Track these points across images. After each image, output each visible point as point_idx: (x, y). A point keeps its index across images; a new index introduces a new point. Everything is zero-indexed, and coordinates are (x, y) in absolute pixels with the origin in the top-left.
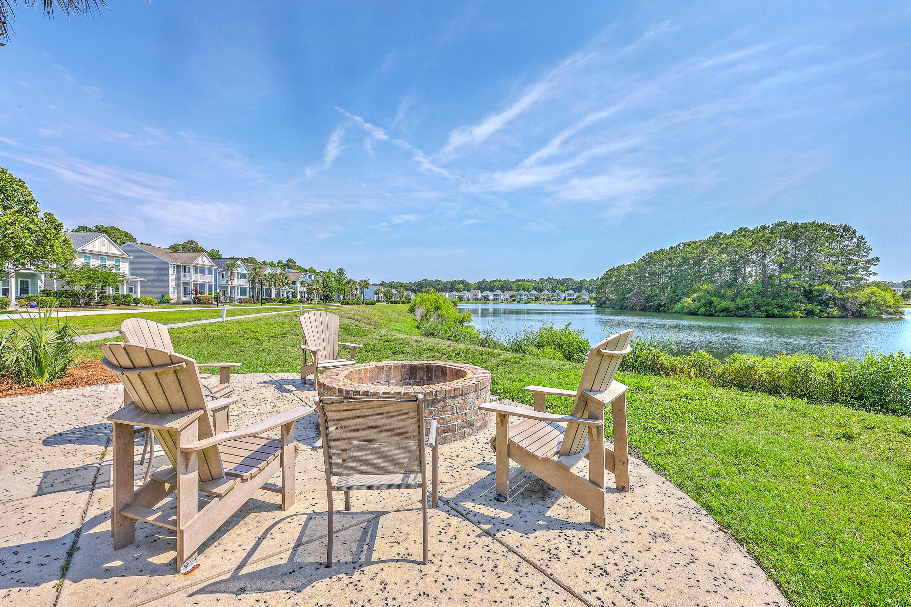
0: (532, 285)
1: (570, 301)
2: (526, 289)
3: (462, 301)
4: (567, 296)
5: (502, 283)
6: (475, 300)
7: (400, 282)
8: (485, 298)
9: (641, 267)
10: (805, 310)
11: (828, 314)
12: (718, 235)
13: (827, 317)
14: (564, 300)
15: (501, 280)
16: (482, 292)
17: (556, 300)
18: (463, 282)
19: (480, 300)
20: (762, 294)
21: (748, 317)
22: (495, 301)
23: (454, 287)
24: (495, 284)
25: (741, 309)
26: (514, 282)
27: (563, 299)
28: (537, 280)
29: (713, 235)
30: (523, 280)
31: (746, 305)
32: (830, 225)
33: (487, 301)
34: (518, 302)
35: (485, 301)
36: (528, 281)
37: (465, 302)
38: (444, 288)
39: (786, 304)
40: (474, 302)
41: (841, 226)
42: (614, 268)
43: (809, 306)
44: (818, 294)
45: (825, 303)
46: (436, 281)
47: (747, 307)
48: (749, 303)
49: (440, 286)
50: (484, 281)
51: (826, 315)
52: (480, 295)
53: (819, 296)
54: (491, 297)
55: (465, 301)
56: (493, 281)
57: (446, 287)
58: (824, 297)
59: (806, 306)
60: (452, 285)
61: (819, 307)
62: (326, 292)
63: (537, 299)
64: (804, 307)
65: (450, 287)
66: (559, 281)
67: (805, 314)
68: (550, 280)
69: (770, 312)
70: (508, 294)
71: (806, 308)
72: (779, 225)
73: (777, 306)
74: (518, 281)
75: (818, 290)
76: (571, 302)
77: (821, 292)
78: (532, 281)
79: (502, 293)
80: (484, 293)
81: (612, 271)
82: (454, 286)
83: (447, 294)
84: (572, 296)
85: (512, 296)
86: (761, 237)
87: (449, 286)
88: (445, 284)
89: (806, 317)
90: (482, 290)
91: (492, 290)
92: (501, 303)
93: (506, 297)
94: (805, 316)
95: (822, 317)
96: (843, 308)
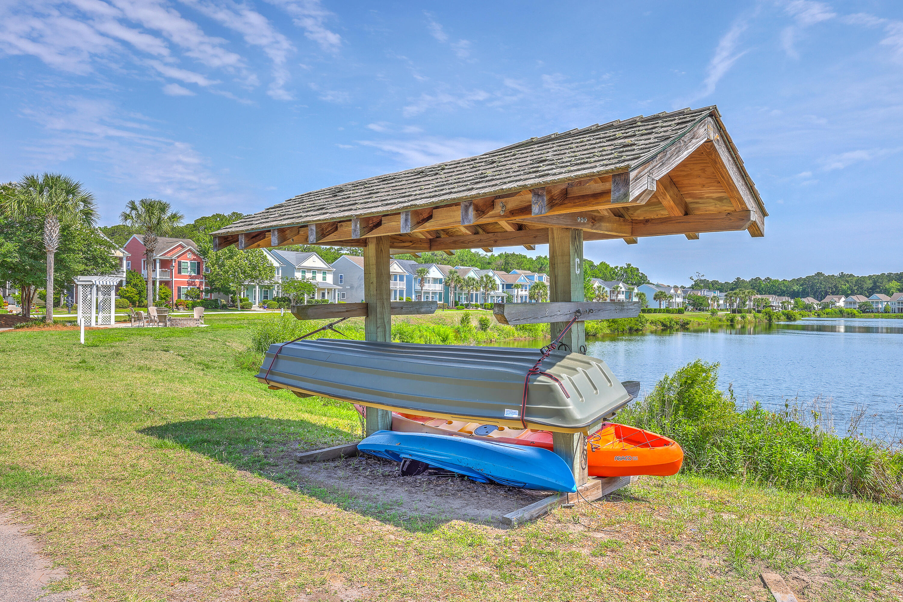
3: (869, 312)
7: (770, 280)
23: (879, 287)
37: (872, 314)
40: (895, 314)
46: (842, 276)
55: (878, 312)
60: (875, 283)
65: (871, 286)
82: (878, 284)
83: (843, 299)
87: (869, 284)
88: (860, 281)
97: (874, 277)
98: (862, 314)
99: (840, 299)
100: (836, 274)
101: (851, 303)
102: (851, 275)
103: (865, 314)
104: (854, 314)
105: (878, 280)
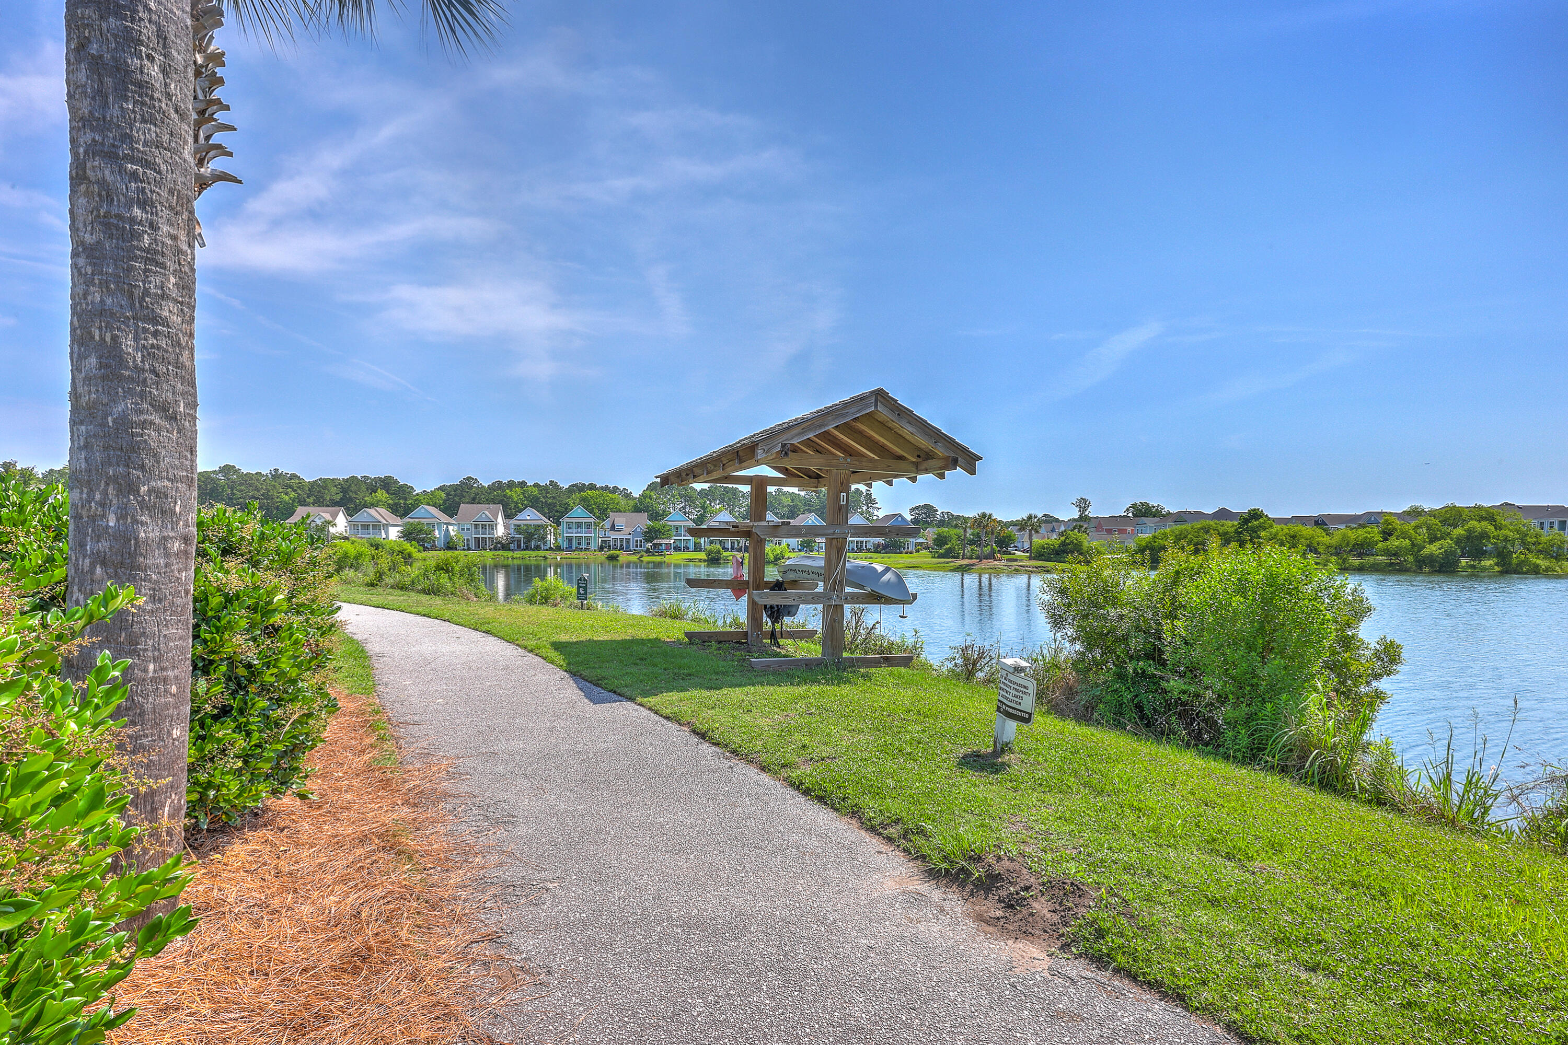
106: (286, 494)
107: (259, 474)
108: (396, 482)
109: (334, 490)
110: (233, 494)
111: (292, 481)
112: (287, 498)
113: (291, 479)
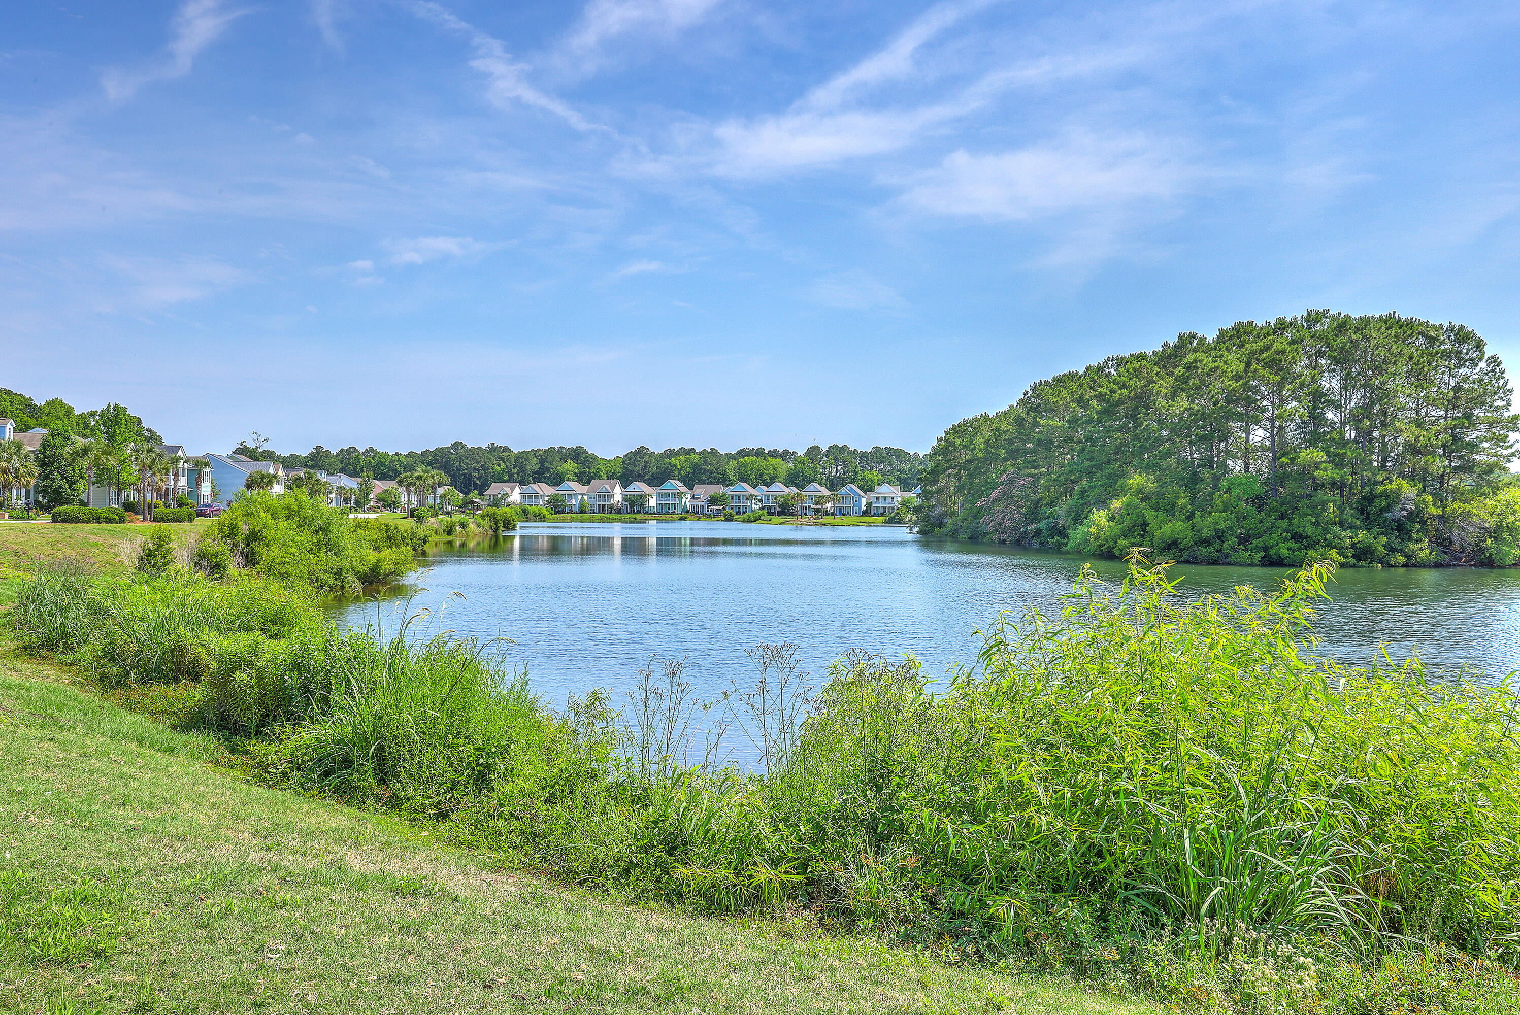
0: (784, 468)
1: (882, 514)
2: (766, 477)
3: (563, 512)
4: (873, 500)
5: (695, 457)
6: (602, 509)
8: (632, 504)
9: (1020, 422)
10: (1353, 546)
11: (1408, 557)
12: (1185, 340)
13: (1403, 566)
14: (866, 513)
15: (693, 450)
16: (625, 486)
17: (843, 511)
18: (578, 454)
19: (619, 511)
20: (1258, 502)
21: (1223, 564)
22: (664, 513)
23: (548, 469)
24: (673, 461)
25: (1206, 542)
26: (729, 457)
27: (863, 508)
28: (801, 452)
29: (1173, 341)
30: (759, 453)
31: (1217, 531)
32: (1427, 326)
33: (639, 512)
34: (729, 518)
35: (632, 512)
36: (774, 454)
37: (569, 516)
38: (515, 471)
39: (1309, 531)
40: (598, 516)
41: (1452, 329)
42: (965, 422)
43: (1361, 535)
44: (1384, 504)
45: (1401, 529)
46: (493, 449)
47: (1220, 536)
48: (1222, 526)
49: (503, 466)
50: (641, 452)
51: (1401, 559)
52: (618, 495)
53: (1388, 508)
54: (653, 503)
55: (571, 512)
56: (670, 454)
57: (522, 470)
58: (1398, 513)
59: (1357, 536)
60: (542, 462)
61: (1384, 539)
62: (54, 480)
63: (785, 510)
64: (1351, 538)
65: (537, 468)
66: (864, 456)
67: (1353, 556)
68: (837, 453)
69: (1272, 552)
70: (703, 492)
71: (1355, 540)
72: (1313, 318)
73: (1289, 536)
74: (742, 453)
75: (1386, 495)
76: (881, 519)
77: (1393, 498)
78: (785, 455)
79: (684, 489)
80: (630, 488)
81: (957, 431)
82: (547, 464)
83: (517, 490)
84: (888, 500)
85: (713, 500)
86: (1262, 352)
87: (533, 465)
88: (520, 459)
89: (1354, 566)
90: (626, 479)
91: (656, 480)
92: (681, 519)
93: (695, 503)
94: (1352, 561)
95: (1392, 566)
96: (1442, 542)
97: (541, 452)
98: (554, 516)
99: (512, 490)
100: (484, 446)
101: (530, 497)
102: (506, 449)
103: (558, 516)
104: (544, 516)
105: (546, 458)
106: (499, 465)
107: (479, 448)
108: (586, 452)
109: (534, 461)
110: (460, 466)
111: (504, 454)
112: (499, 469)
113: (503, 452)
